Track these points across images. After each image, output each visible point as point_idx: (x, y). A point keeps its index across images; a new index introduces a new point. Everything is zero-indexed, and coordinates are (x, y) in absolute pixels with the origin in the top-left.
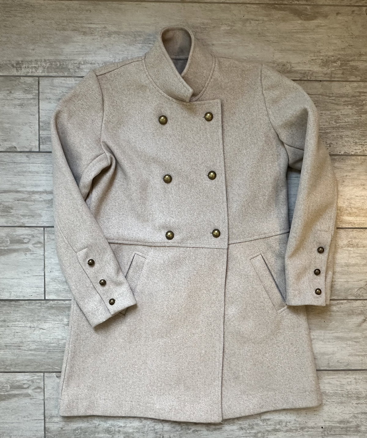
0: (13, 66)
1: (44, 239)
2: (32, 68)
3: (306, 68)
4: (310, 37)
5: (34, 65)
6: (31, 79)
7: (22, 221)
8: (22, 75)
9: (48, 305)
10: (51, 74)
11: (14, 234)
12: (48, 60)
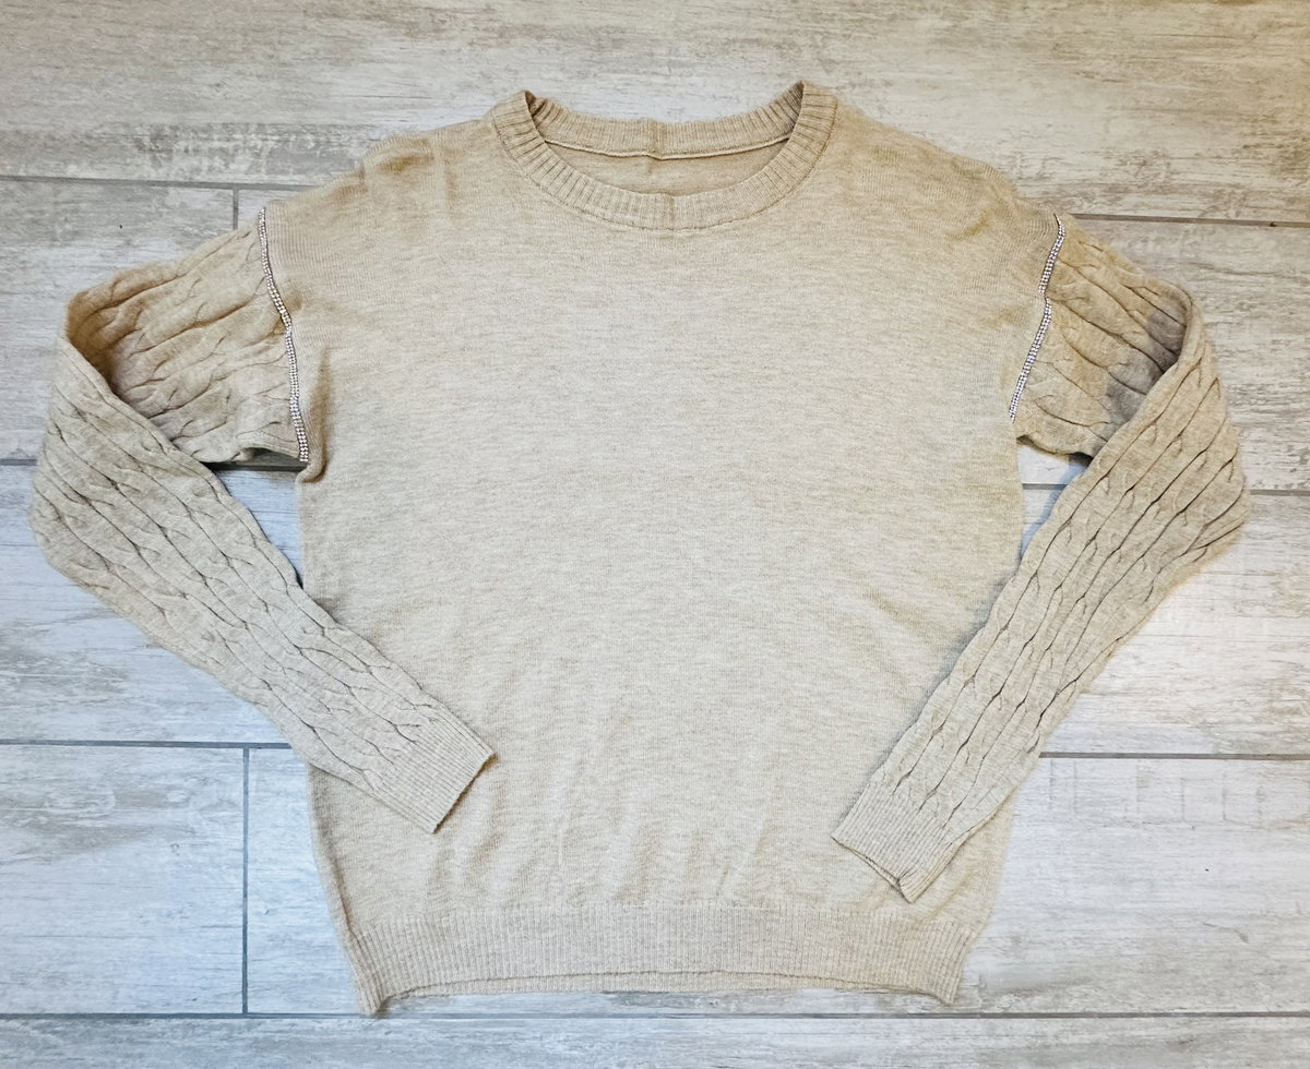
0: (140, 146)
1: (246, 793)
2: (212, 153)
3: (1225, 175)
4: (1238, 65)
5: (216, 144)
6: (207, 194)
7: (162, 723)
8: (172, 178)
9: (256, 1034)
10: (281, 179)
11: (133, 770)
12: (273, 125)
